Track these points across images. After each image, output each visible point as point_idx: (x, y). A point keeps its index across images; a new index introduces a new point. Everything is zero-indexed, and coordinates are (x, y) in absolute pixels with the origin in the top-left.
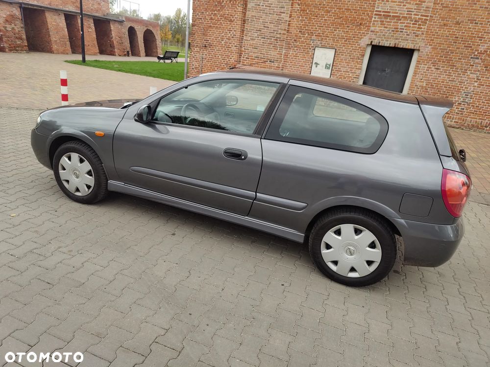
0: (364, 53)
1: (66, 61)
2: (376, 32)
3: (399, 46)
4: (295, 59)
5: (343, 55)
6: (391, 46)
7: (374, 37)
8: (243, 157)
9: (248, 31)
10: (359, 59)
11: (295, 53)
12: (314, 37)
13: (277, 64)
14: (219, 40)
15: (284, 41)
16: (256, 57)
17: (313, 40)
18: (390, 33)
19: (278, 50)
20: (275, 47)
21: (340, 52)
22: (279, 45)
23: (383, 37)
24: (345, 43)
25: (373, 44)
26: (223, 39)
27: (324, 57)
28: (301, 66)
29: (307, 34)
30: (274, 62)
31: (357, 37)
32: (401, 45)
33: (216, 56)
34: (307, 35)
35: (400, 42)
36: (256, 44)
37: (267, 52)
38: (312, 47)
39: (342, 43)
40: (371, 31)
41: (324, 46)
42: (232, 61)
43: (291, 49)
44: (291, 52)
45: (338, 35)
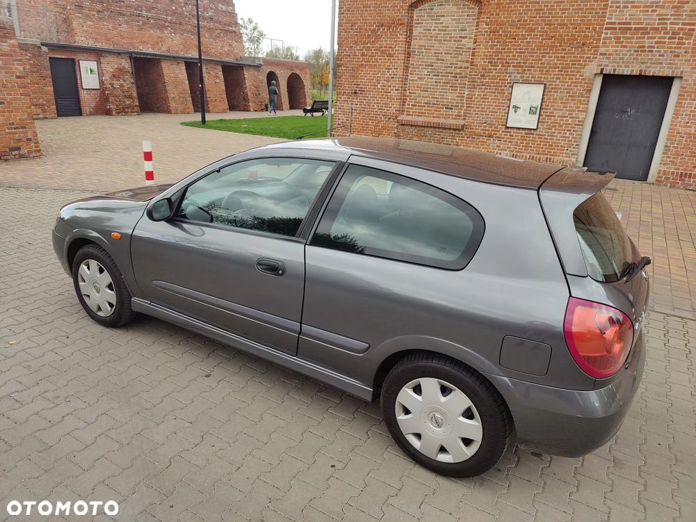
0: (591, 87)
1: (182, 124)
2: (609, 54)
3: (647, 74)
4: (483, 102)
5: (557, 92)
6: (634, 73)
7: (605, 62)
8: (280, 272)
9: (415, 68)
10: (582, 97)
11: (482, 94)
12: (511, 69)
13: (457, 111)
14: (374, 83)
15: (466, 77)
16: (426, 103)
17: (510, 73)
18: (631, 55)
19: (458, 91)
20: (454, 88)
21: (552, 88)
22: (459, 84)
23: (621, 61)
24: (559, 75)
25: (604, 72)
26: (379, 80)
27: (527, 96)
28: (492, 112)
29: (500, 65)
30: (451, 109)
31: (579, 64)
32: (650, 71)
33: (369, 106)
34: (500, 67)
35: (649, 67)
36: (425, 85)
37: (441, 95)
38: (508, 83)
39: (555, 75)
40: (601, 54)
41: (527, 80)
42: (393, 110)
43: (476, 88)
44: (477, 93)
45: (548, 64)
